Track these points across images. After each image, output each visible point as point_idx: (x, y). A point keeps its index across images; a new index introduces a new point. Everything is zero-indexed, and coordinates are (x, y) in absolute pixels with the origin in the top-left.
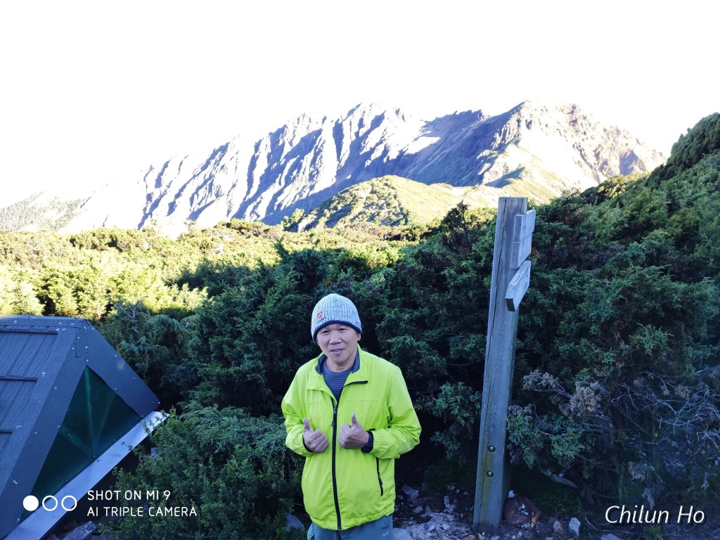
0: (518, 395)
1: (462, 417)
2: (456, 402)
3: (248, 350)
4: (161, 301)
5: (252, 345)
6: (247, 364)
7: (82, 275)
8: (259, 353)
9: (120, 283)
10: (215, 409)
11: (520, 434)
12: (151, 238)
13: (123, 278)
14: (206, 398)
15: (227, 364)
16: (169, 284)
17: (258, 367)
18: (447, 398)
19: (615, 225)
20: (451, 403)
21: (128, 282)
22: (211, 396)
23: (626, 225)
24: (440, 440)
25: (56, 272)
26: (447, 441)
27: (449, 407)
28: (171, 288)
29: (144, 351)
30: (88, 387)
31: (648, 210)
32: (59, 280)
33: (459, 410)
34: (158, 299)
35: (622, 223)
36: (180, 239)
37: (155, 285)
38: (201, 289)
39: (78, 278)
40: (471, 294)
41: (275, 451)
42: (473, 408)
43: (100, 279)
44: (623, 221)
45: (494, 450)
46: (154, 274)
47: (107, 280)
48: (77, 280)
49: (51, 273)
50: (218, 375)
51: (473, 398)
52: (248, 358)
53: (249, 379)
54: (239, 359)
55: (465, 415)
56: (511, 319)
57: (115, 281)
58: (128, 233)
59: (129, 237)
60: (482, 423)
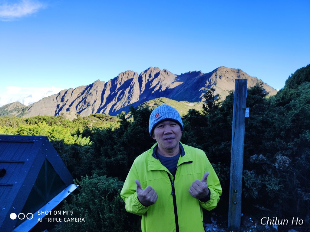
2: (218, 170)
3: (120, 151)
10: (105, 177)
12: (61, 120)
14: (100, 173)
17: (125, 158)
22: (103, 172)
25: (23, 129)
28: (74, 136)
29: (65, 160)
30: (46, 168)
33: (220, 174)
34: (68, 141)
36: (74, 121)
37: (67, 135)
39: (33, 131)
43: (43, 131)
45: (237, 192)
46: (67, 130)
47: (46, 132)
50: (106, 162)
51: (226, 169)
52: (120, 154)
53: (121, 163)
54: (116, 155)
55: (223, 176)
58: (51, 118)
59: (51, 119)
60: (231, 180)
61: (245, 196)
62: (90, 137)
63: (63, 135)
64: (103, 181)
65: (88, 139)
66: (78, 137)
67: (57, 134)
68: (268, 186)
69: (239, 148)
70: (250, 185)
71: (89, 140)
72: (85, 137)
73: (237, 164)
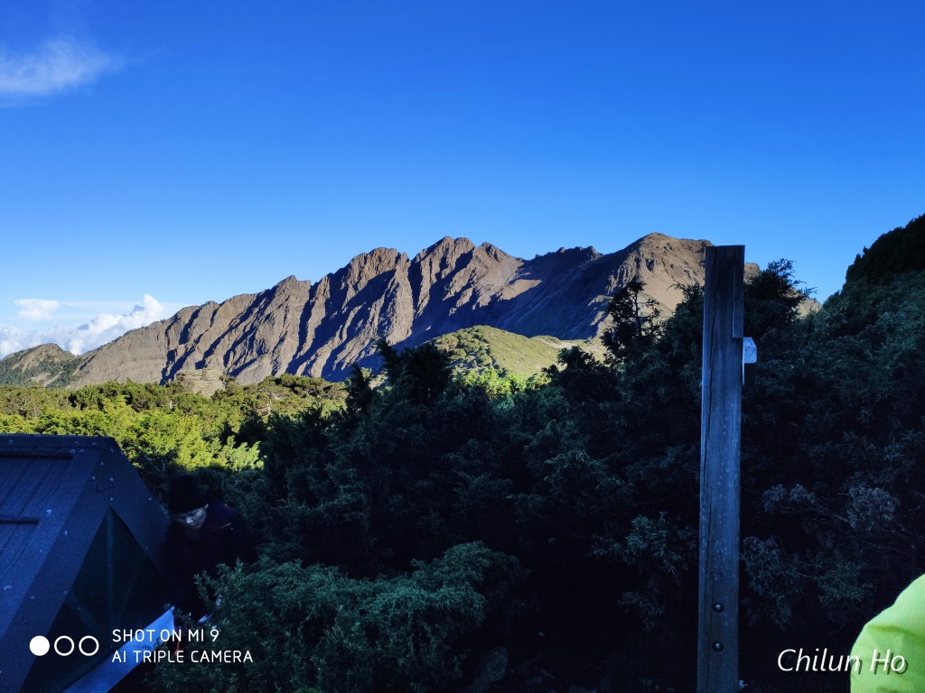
1: (671, 561)
2: (661, 538)
3: (345, 480)
6: (343, 498)
8: (360, 483)
9: (142, 434)
10: (298, 565)
12: (177, 395)
15: (313, 502)
17: (360, 501)
18: (644, 535)
28: (211, 442)
34: (193, 456)
36: (217, 396)
37: (190, 437)
38: (250, 445)
45: (722, 609)
50: (302, 516)
52: (345, 490)
53: (348, 520)
57: (136, 430)
58: (147, 388)
59: (148, 393)
60: (702, 570)
61: (751, 624)
62: (260, 445)
63: (178, 438)
64: (290, 579)
65: (255, 450)
66: (224, 443)
67: (160, 433)
68: (826, 587)
69: (725, 466)
70: (766, 584)
71: (258, 451)
72: (246, 444)
73: (720, 516)
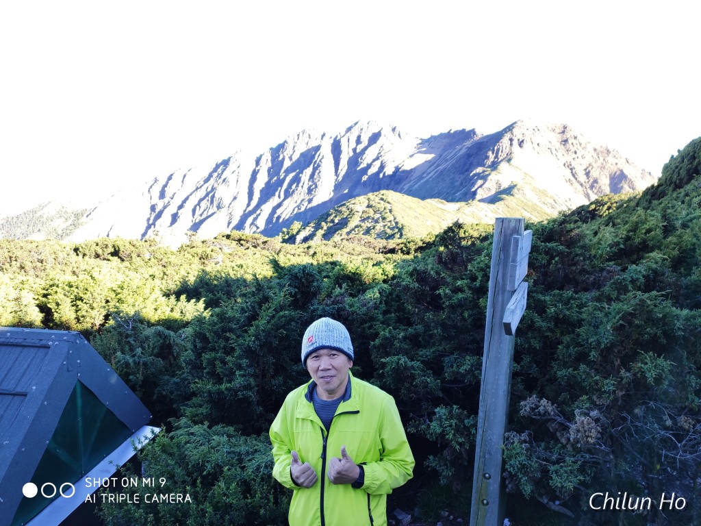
0: (514, 421)
1: (457, 442)
2: (451, 426)
3: (240, 367)
4: (159, 312)
5: (244, 362)
6: (239, 381)
7: (81, 285)
8: (251, 370)
9: (119, 293)
10: (205, 427)
11: (517, 463)
12: (152, 248)
13: (122, 288)
14: (197, 415)
15: (219, 381)
16: (167, 295)
17: (249, 385)
18: (441, 422)
19: (611, 246)
20: (446, 427)
21: (127, 292)
22: (202, 414)
23: (622, 246)
24: (434, 464)
25: (56, 282)
26: (440, 466)
27: (443, 431)
28: (169, 299)
29: (139, 362)
30: (79, 402)
31: (644, 231)
32: (59, 290)
33: (454, 435)
34: (156, 310)
35: (617, 244)
36: (181, 249)
37: (153, 296)
38: (198, 300)
39: (77, 288)
40: (466, 314)
41: (264, 474)
42: (468, 433)
43: (99, 290)
44: (619, 242)
45: (490, 477)
46: (153, 285)
47: (106, 290)
48: (76, 290)
49: (51, 283)
50: (209, 392)
51: (469, 423)
52: (240, 375)
53: (241, 397)
54: (231, 376)
55: (460, 440)
56: (507, 342)
57: (115, 291)
58: (130, 243)
59: (131, 247)
60: (478, 450)
63: (145, 297)
65: (201, 305)
66: (178, 299)
67: (131, 294)
70: (516, 468)
72: (194, 300)
